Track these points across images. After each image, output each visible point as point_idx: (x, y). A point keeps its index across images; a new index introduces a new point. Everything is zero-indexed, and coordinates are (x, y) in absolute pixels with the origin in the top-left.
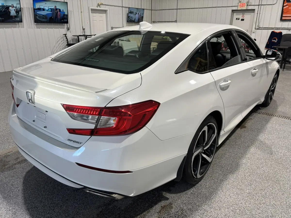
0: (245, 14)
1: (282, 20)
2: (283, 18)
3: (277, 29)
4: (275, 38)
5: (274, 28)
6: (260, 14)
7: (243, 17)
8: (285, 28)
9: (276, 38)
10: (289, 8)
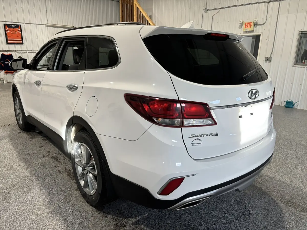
1: (7, 43)
2: (9, 41)
3: (6, 52)
4: (6, 60)
5: (3, 50)
8: (13, 50)
9: (8, 60)
10: (12, 33)
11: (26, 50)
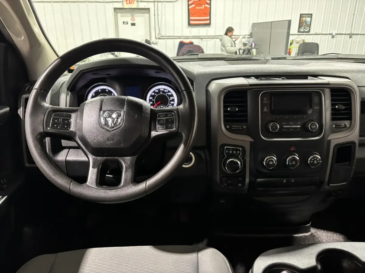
0: (136, 15)
1: (189, 24)
2: (191, 22)
3: (186, 38)
5: (182, 36)
6: (158, 15)
7: (133, 20)
8: (196, 36)
10: (197, 8)
11: (213, 35)
